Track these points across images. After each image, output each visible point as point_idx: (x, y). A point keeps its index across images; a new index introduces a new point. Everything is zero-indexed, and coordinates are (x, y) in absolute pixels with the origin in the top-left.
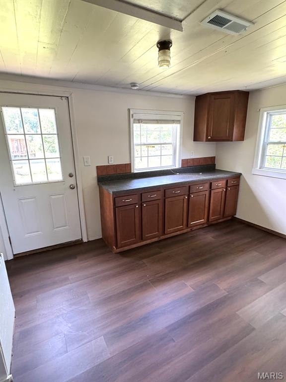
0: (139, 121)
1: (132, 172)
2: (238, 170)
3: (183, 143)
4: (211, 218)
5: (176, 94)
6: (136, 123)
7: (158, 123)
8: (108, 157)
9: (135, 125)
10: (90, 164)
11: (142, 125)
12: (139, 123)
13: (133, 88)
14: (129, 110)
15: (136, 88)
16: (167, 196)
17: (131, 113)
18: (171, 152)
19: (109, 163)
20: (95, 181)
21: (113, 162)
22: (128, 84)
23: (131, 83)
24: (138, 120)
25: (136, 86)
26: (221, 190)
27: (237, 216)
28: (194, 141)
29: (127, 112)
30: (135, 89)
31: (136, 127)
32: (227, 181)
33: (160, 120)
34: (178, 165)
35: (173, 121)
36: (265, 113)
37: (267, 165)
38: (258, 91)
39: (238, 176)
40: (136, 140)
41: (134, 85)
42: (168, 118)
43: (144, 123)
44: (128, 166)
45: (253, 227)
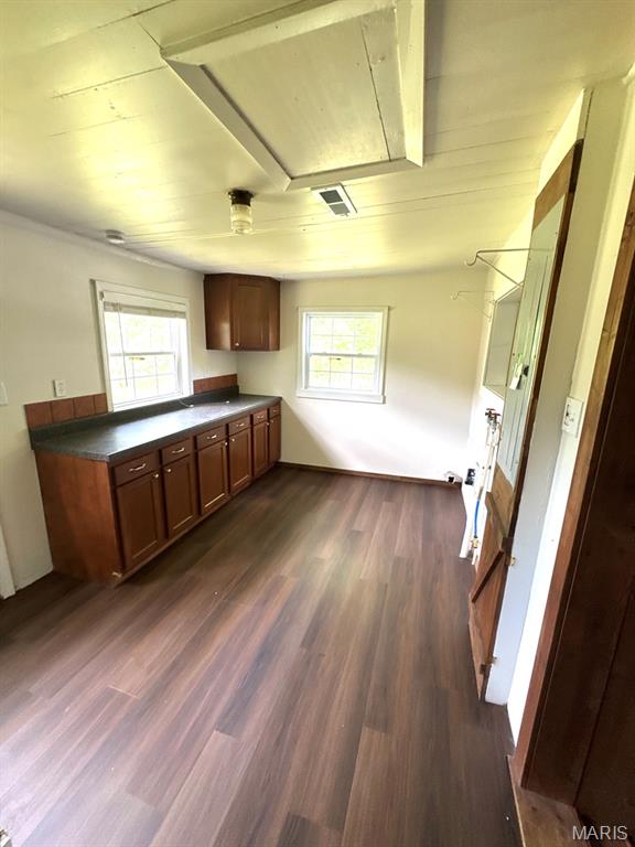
0: (117, 307)
1: (110, 410)
2: (277, 393)
3: (193, 352)
4: (256, 469)
5: (175, 265)
6: (109, 311)
7: (150, 314)
8: (54, 382)
9: (106, 313)
10: (6, 402)
11: (122, 315)
12: (116, 310)
13: (113, 241)
14: (93, 282)
15: (118, 242)
16: (199, 446)
17: (99, 289)
18: (172, 368)
19: (55, 395)
20: (26, 441)
21: (65, 393)
22: (101, 231)
23: (108, 231)
24: (113, 305)
25: (120, 239)
26: (262, 425)
27: (283, 459)
28: (208, 348)
29: (88, 284)
30: (115, 245)
31: (110, 320)
32: (268, 410)
33: (154, 309)
34: (188, 392)
35: (174, 314)
36: (304, 314)
37: (312, 382)
38: (292, 283)
39: (278, 402)
40: (112, 345)
41: (115, 234)
42: (167, 306)
43: (125, 312)
44: (102, 399)
45: (310, 470)
